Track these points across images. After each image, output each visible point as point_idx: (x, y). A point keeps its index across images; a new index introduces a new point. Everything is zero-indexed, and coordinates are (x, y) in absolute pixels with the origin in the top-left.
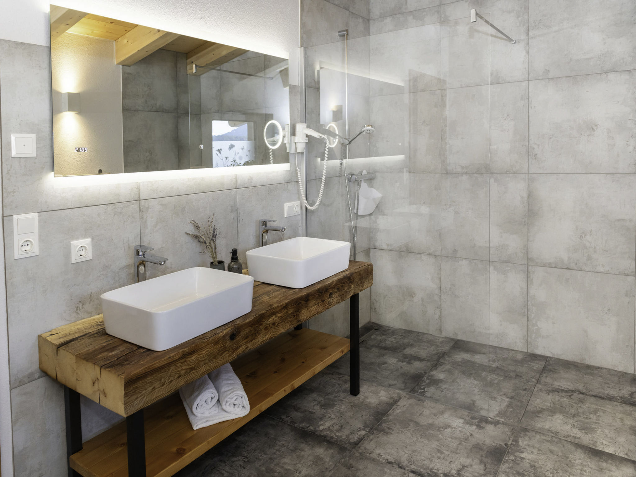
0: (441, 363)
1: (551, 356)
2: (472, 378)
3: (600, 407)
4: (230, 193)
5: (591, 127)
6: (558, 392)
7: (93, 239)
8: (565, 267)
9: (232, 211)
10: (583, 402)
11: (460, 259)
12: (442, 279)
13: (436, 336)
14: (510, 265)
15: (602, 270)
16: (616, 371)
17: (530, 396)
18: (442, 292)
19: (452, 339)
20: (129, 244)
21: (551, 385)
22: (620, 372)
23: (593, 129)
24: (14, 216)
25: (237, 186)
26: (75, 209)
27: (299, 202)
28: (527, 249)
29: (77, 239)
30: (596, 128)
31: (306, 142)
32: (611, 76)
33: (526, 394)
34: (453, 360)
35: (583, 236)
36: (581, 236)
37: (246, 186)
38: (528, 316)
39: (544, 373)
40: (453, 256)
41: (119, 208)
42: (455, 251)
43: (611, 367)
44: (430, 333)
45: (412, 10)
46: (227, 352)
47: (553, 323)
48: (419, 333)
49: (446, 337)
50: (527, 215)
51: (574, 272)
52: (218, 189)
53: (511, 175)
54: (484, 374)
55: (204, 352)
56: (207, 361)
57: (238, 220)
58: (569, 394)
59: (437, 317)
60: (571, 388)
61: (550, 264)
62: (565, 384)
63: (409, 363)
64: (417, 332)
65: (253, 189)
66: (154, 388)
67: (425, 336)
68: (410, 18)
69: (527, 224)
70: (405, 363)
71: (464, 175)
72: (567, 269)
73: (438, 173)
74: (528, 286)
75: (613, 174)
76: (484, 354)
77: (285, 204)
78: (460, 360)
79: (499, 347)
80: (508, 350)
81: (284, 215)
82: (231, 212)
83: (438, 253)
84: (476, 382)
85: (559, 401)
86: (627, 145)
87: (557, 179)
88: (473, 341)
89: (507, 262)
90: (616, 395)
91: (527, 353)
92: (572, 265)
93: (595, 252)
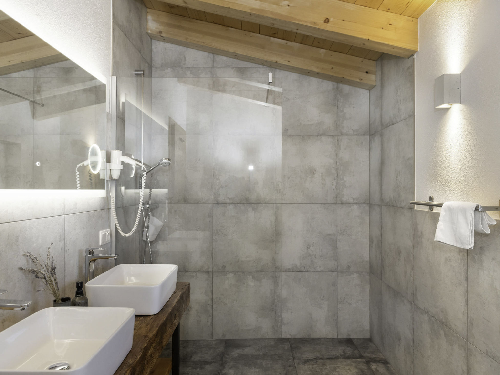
0: (225, 361)
1: (290, 337)
2: (253, 368)
3: (335, 366)
4: (59, 219)
5: (312, 171)
6: (309, 362)
8: (298, 271)
10: (325, 365)
11: (227, 273)
12: (213, 291)
13: (209, 341)
14: (264, 273)
15: (319, 270)
16: (328, 338)
17: (295, 370)
18: (213, 302)
19: (222, 340)
21: (302, 358)
22: (330, 339)
23: (314, 173)
25: (65, 212)
27: (110, 229)
28: (275, 260)
30: (315, 172)
31: (122, 169)
32: (323, 138)
33: (292, 369)
34: (232, 357)
35: (309, 247)
36: (307, 247)
37: (72, 212)
38: (275, 311)
39: (293, 350)
40: (222, 271)
42: (224, 267)
43: (325, 337)
44: (204, 339)
45: (189, 66)
47: (291, 313)
48: (194, 340)
49: (217, 340)
50: (274, 234)
51: (304, 273)
52: (49, 214)
53: (264, 204)
54: (258, 361)
57: (65, 250)
58: (315, 362)
59: (209, 324)
60: (314, 357)
61: (289, 269)
62: (309, 355)
63: (201, 368)
64: (192, 340)
65: (77, 215)
67: (201, 342)
68: (188, 73)
69: (274, 241)
70: (198, 369)
71: (231, 205)
72: (300, 271)
73: (211, 203)
74: (276, 287)
75: (325, 204)
76: (249, 346)
77: (100, 232)
78: (236, 355)
79: (256, 339)
80: (262, 339)
81: (99, 243)
82: (60, 241)
83: (210, 270)
84: (257, 370)
85: (312, 368)
86: (332, 184)
87: (293, 207)
88: (237, 338)
89: (262, 271)
90: (338, 355)
91: (275, 338)
92: (303, 269)
93: (315, 258)
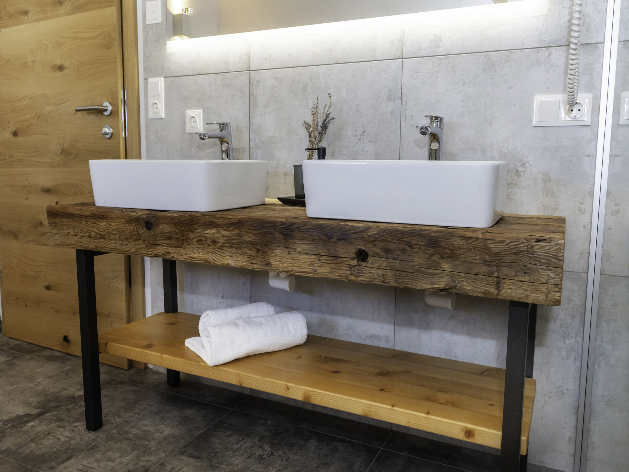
4: (387, 65)
7: (204, 111)
9: (390, 98)
20: (237, 124)
24: (148, 79)
25: (404, 53)
26: (190, 76)
29: (191, 108)
41: (228, 78)
46: (141, 242)
55: (114, 224)
56: (117, 237)
57: (403, 116)
65: (440, 59)
66: (68, 234)
77: (536, 97)
81: (531, 120)
82: (387, 100)
